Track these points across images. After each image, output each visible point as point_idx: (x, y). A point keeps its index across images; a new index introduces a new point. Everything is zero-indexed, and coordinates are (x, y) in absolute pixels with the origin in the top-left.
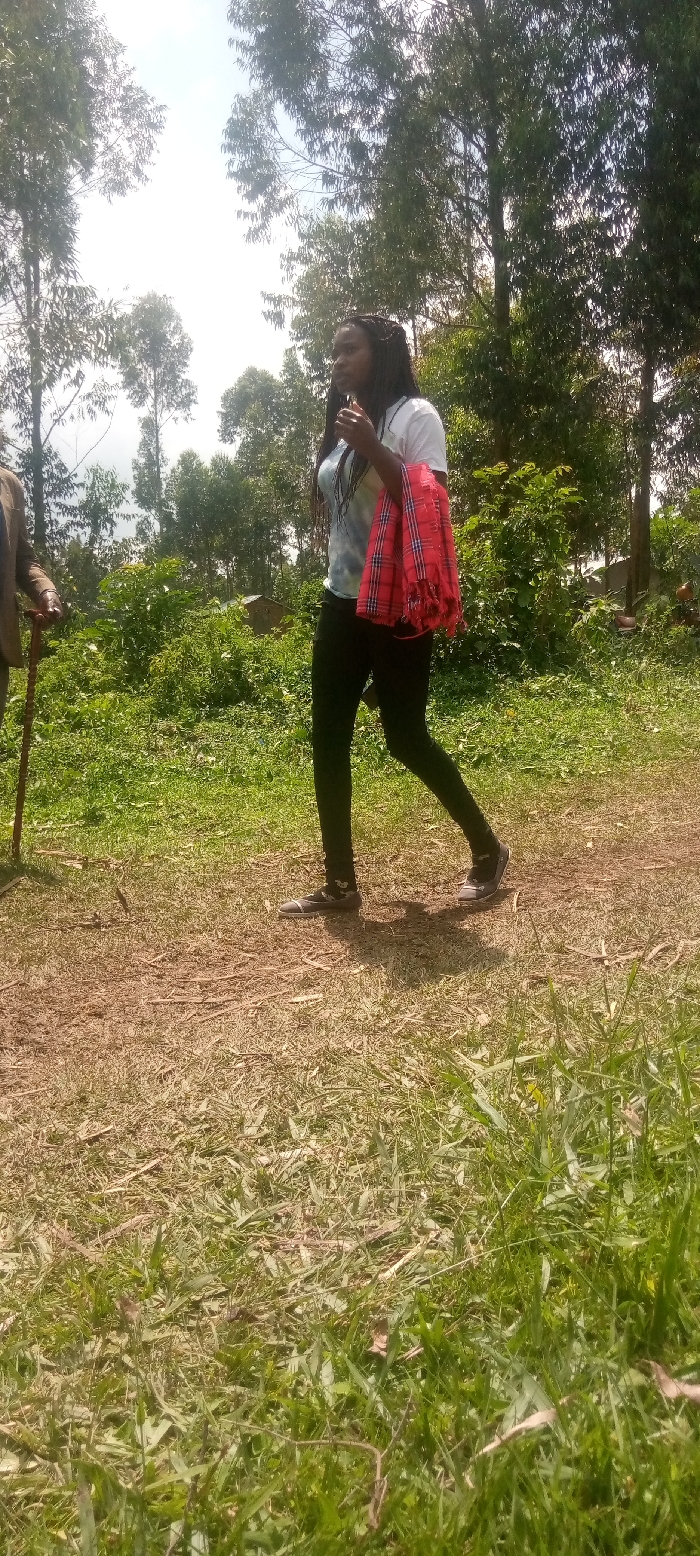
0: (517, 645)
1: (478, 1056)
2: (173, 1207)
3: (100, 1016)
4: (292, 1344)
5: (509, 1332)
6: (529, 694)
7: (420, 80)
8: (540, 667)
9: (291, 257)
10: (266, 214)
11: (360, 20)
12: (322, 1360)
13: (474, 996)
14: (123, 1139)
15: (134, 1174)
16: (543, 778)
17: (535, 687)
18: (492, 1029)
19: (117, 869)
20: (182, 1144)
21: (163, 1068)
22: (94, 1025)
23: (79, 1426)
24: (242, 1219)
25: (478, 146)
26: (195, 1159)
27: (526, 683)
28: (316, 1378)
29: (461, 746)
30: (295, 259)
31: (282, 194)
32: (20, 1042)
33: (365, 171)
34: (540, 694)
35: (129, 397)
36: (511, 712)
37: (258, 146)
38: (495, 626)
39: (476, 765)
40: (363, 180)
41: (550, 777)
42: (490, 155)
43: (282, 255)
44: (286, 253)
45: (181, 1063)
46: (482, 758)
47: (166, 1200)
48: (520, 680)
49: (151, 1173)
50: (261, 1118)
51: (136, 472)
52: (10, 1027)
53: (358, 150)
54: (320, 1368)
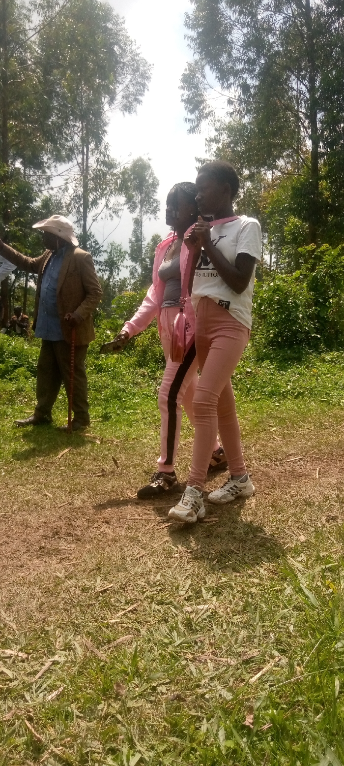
0: (319, 336)
1: (300, 559)
2: (143, 632)
3: (107, 523)
4: (204, 715)
5: (318, 718)
6: (324, 361)
7: (277, 53)
8: (330, 347)
9: (211, 140)
10: (199, 120)
11: (248, 25)
12: (219, 727)
13: (298, 525)
14: (118, 592)
15: (123, 612)
16: (331, 406)
17: (328, 358)
18: (307, 545)
19: (117, 445)
20: (148, 597)
21: (138, 554)
22: (105, 528)
23: (94, 752)
24: (178, 642)
25: (305, 86)
26: (154, 606)
27: (323, 355)
28: (216, 736)
29: (289, 387)
30: (213, 141)
31: (207, 111)
32: (69, 535)
33: (249, 98)
34: (330, 361)
35: (129, 208)
36: (315, 370)
37: (196, 87)
38: (308, 326)
39: (296, 397)
40: (247, 103)
41: (334, 405)
42: (312, 90)
43: (206, 139)
44: (208, 138)
45: (147, 552)
46: (299, 394)
47: (139, 628)
48: (320, 353)
49: (132, 612)
50: (187, 586)
51: (131, 244)
52: (64, 527)
53: (245, 88)
54: (217, 731)
